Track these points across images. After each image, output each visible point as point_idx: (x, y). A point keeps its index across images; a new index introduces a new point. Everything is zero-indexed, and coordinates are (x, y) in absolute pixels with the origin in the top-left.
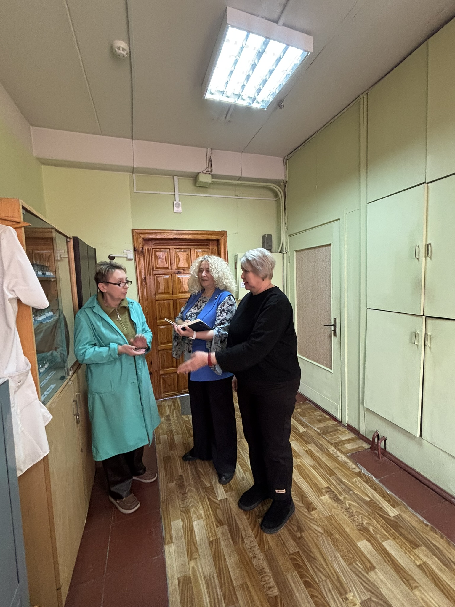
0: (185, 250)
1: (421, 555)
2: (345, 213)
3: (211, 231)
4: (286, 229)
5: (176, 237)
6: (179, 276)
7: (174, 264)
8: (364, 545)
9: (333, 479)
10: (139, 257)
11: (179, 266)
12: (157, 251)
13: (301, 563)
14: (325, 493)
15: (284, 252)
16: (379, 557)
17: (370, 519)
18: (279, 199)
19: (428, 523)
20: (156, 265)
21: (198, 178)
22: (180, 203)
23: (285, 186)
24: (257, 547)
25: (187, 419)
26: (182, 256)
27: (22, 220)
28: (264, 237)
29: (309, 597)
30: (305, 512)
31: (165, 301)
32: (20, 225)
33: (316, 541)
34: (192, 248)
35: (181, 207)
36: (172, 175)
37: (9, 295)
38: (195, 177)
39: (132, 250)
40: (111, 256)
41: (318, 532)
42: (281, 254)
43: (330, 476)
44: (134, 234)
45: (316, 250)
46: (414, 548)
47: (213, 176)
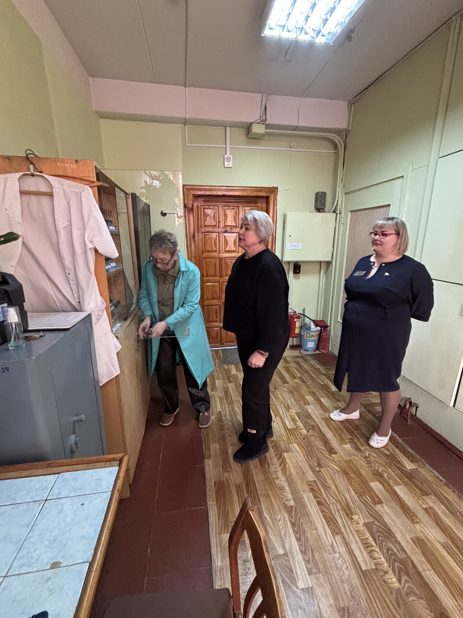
0: (233, 207)
1: (429, 502)
2: (411, 169)
3: (261, 187)
4: (343, 186)
5: (225, 193)
6: (226, 234)
7: (221, 223)
8: (376, 486)
9: (358, 433)
10: (189, 215)
11: (226, 224)
12: (205, 208)
13: (316, 488)
14: (347, 443)
15: (338, 212)
16: (388, 496)
17: (386, 468)
18: (338, 151)
19: (443, 479)
20: (204, 223)
21: (251, 127)
22: (231, 156)
23: (347, 136)
24: (280, 472)
25: (227, 368)
26: (230, 214)
27: (95, 180)
28: (317, 195)
29: (320, 511)
30: (327, 454)
31: (212, 259)
32: (95, 184)
33: (332, 475)
34: (241, 205)
35: (231, 162)
36: (224, 125)
37: (90, 246)
38: (248, 128)
39: (182, 207)
40: (163, 212)
41: (336, 470)
42: (335, 214)
43: (355, 430)
44: (185, 190)
45: (373, 211)
46: (423, 495)
47: (267, 126)
